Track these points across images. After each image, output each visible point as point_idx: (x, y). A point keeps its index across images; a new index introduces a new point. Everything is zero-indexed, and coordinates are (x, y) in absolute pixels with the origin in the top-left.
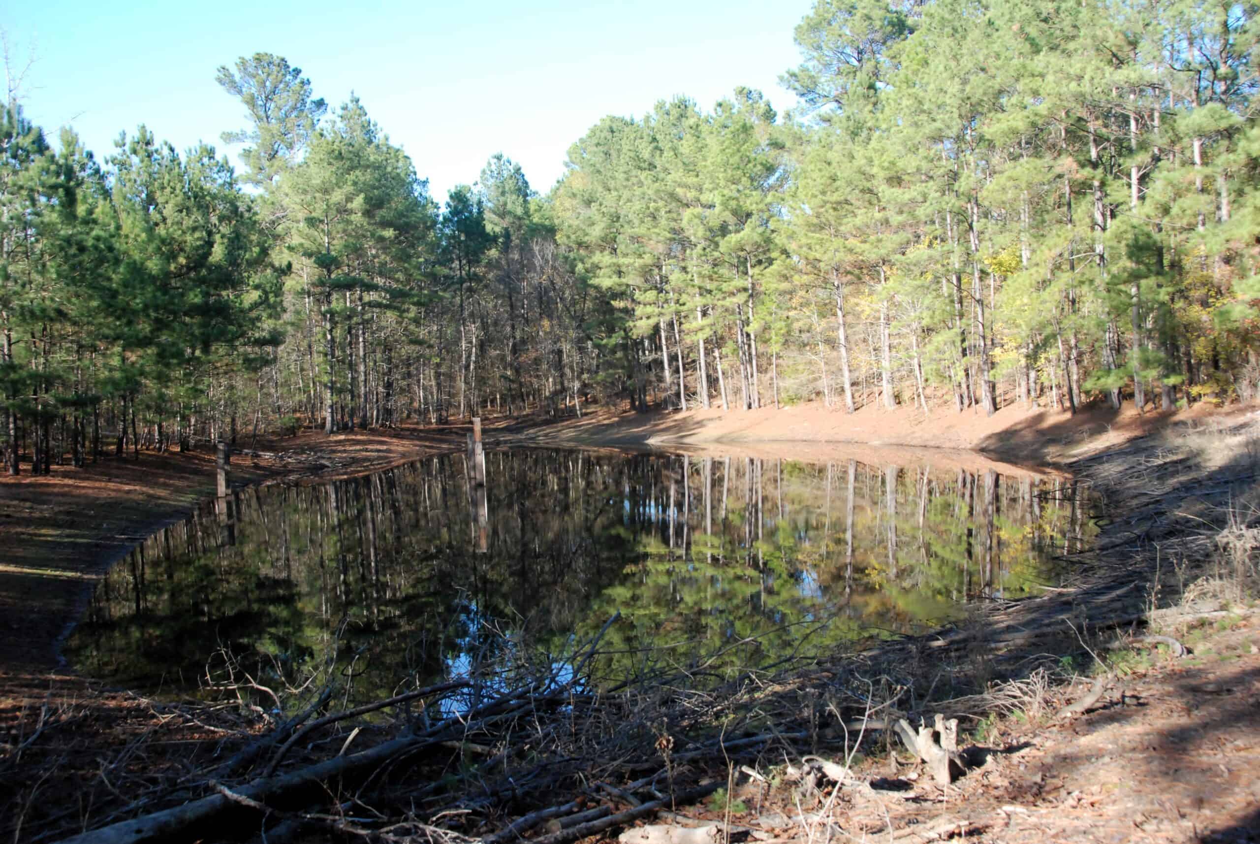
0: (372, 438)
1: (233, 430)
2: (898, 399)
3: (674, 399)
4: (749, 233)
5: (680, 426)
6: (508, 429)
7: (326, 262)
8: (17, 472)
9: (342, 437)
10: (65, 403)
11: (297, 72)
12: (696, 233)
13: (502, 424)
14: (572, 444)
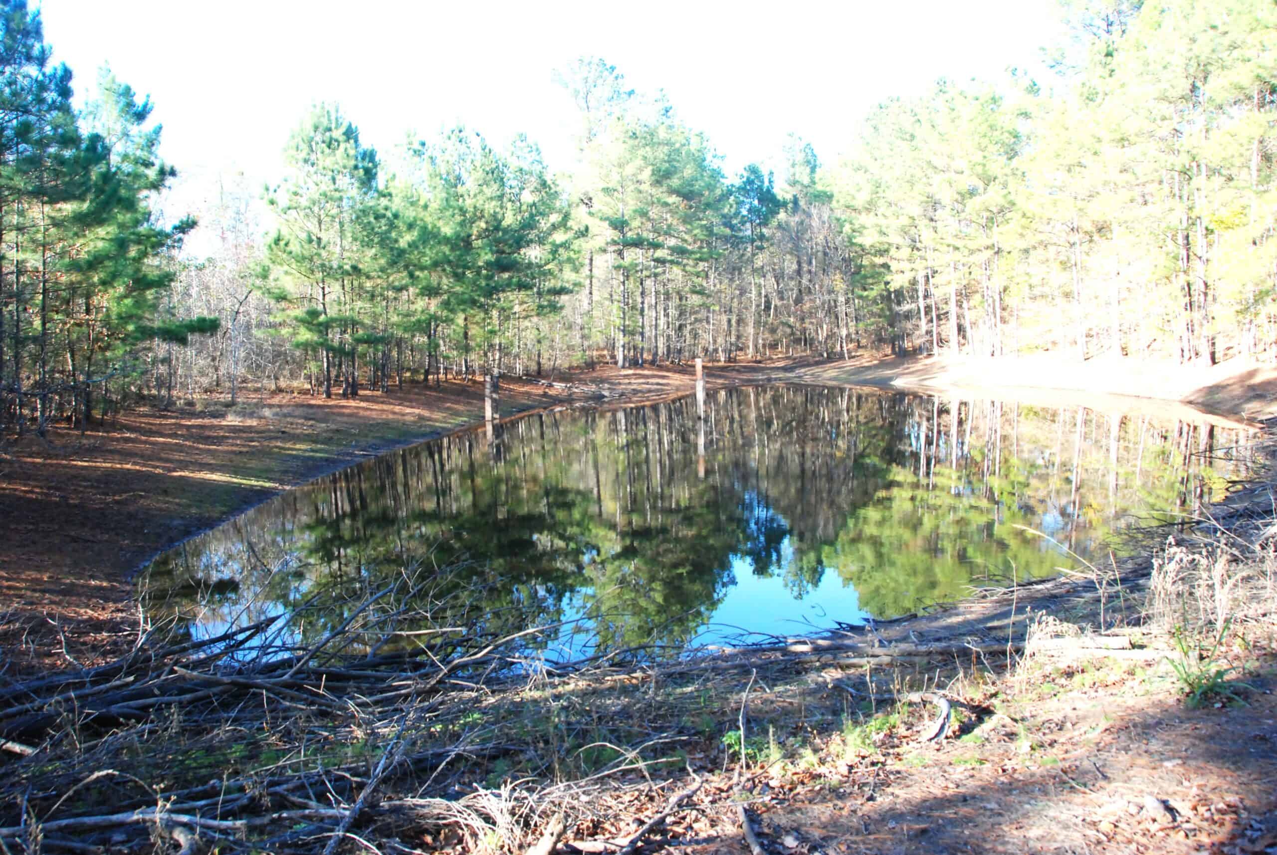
0: (656, 373)
1: (539, 364)
2: (1125, 352)
3: (928, 345)
4: (993, 197)
5: (925, 371)
6: (785, 369)
7: (619, 225)
8: (329, 396)
9: (630, 372)
10: (359, 341)
11: (613, 69)
12: (947, 196)
13: (781, 364)
14: (834, 383)
